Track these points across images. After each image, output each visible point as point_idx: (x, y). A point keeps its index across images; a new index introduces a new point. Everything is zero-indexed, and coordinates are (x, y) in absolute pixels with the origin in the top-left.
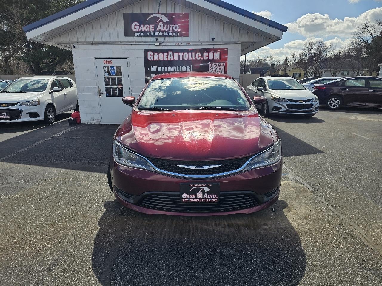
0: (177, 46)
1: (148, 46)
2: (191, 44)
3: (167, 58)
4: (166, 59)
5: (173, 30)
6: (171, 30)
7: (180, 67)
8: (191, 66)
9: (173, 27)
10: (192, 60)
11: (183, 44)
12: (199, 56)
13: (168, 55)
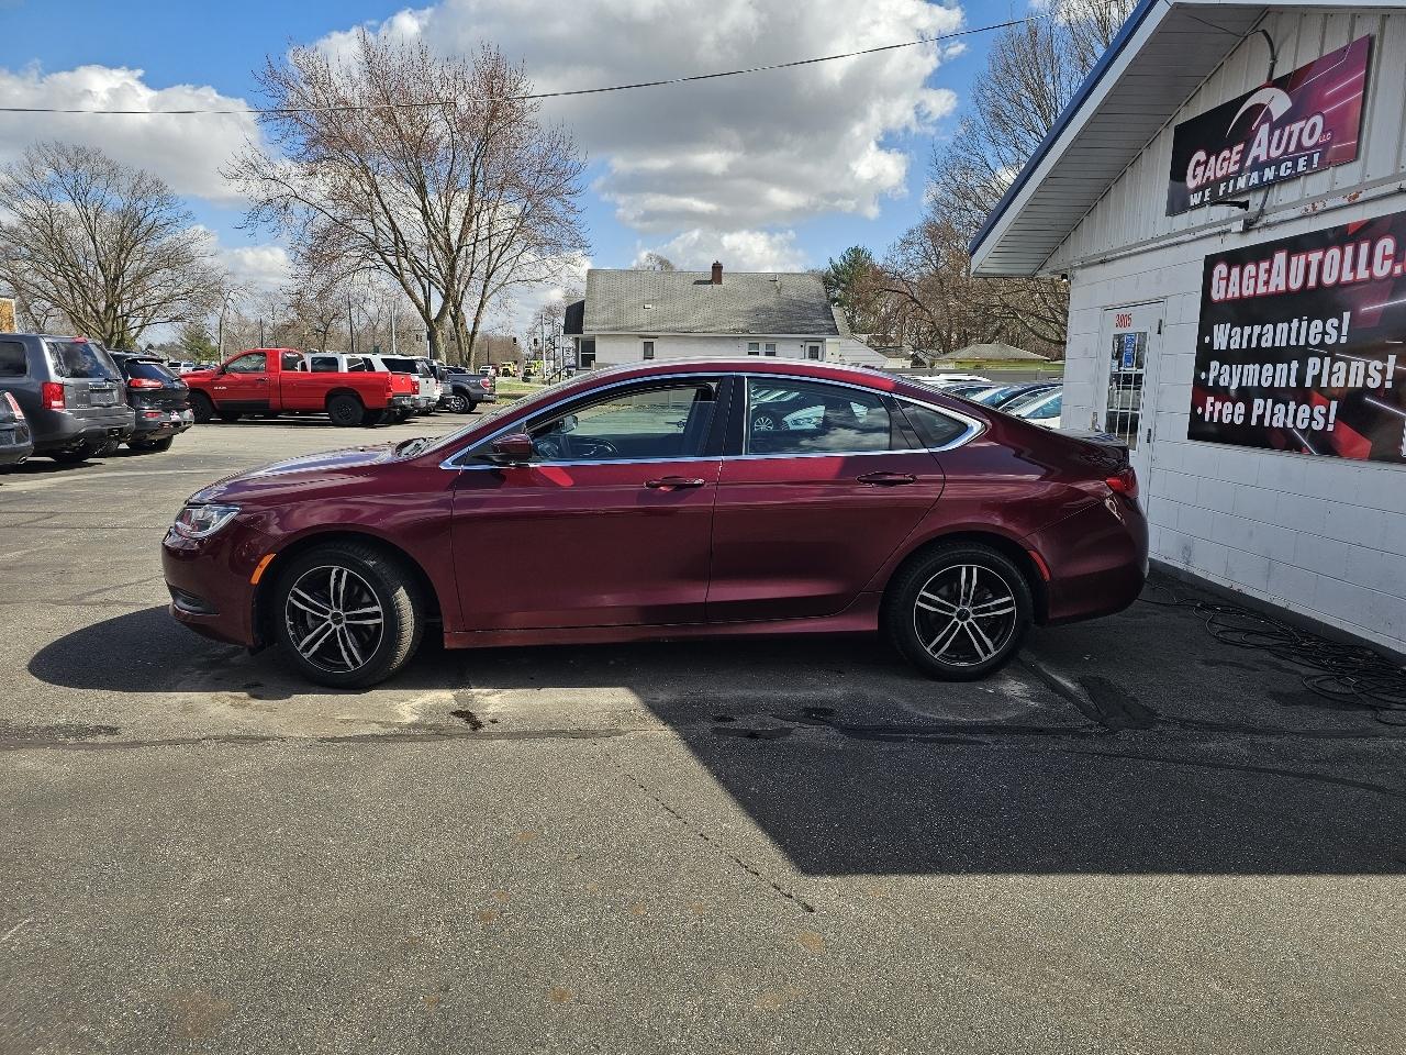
0: (1306, 221)
1: (1218, 239)
2: (1361, 197)
3: (1267, 283)
4: (1261, 290)
5: (1299, 145)
6: (1292, 148)
7: (1305, 324)
8: (1347, 315)
9: (1302, 130)
10: (1354, 283)
11: (1330, 204)
12: (1385, 258)
13: (1269, 271)
